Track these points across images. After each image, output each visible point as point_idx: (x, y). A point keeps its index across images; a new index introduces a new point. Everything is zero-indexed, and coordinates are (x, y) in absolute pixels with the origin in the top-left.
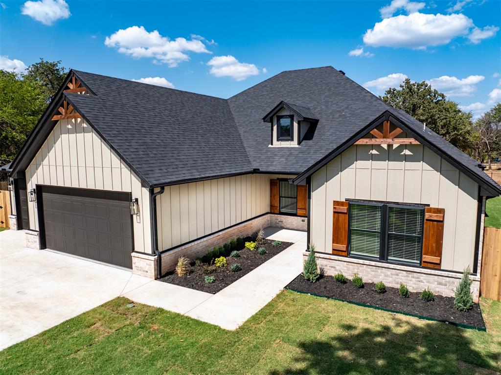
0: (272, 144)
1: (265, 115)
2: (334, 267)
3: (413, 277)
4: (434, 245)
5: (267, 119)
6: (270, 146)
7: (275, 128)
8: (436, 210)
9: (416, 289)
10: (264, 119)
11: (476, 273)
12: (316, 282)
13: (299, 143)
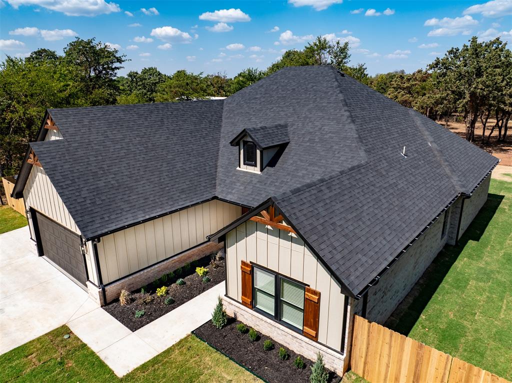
0: (240, 167)
1: (232, 140)
2: (243, 315)
3: (297, 342)
4: (312, 320)
5: (233, 143)
6: (238, 168)
7: (242, 151)
8: (313, 292)
9: (299, 351)
10: (231, 143)
11: (343, 352)
12: (222, 328)
13: (262, 170)
